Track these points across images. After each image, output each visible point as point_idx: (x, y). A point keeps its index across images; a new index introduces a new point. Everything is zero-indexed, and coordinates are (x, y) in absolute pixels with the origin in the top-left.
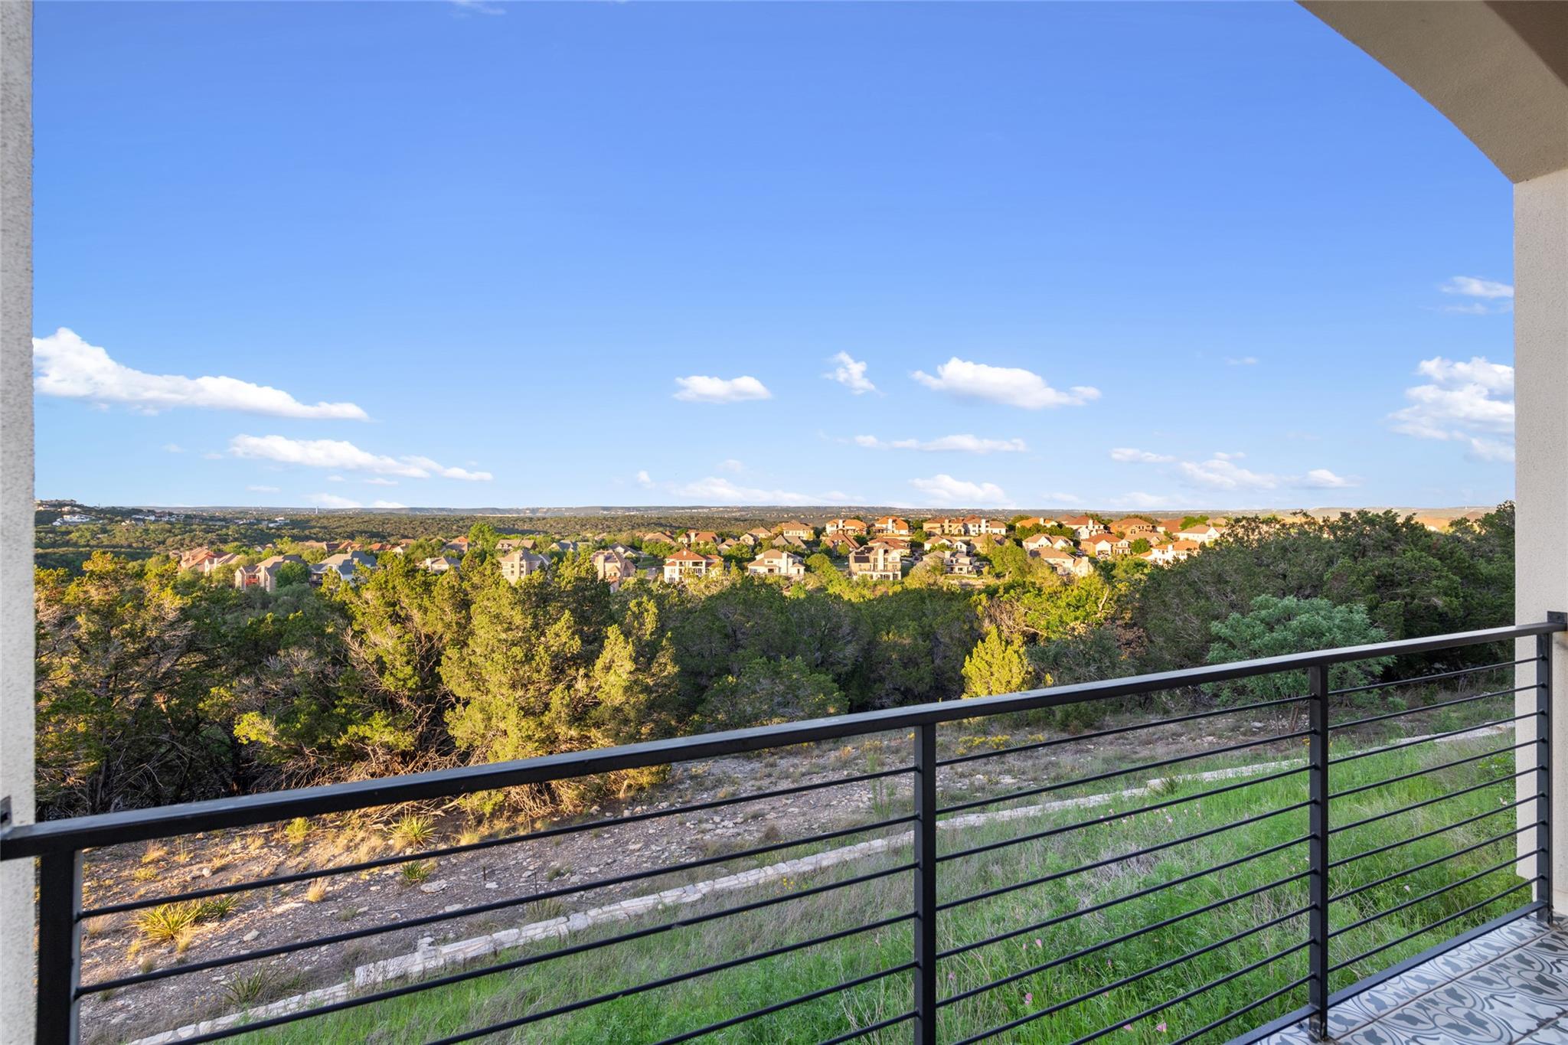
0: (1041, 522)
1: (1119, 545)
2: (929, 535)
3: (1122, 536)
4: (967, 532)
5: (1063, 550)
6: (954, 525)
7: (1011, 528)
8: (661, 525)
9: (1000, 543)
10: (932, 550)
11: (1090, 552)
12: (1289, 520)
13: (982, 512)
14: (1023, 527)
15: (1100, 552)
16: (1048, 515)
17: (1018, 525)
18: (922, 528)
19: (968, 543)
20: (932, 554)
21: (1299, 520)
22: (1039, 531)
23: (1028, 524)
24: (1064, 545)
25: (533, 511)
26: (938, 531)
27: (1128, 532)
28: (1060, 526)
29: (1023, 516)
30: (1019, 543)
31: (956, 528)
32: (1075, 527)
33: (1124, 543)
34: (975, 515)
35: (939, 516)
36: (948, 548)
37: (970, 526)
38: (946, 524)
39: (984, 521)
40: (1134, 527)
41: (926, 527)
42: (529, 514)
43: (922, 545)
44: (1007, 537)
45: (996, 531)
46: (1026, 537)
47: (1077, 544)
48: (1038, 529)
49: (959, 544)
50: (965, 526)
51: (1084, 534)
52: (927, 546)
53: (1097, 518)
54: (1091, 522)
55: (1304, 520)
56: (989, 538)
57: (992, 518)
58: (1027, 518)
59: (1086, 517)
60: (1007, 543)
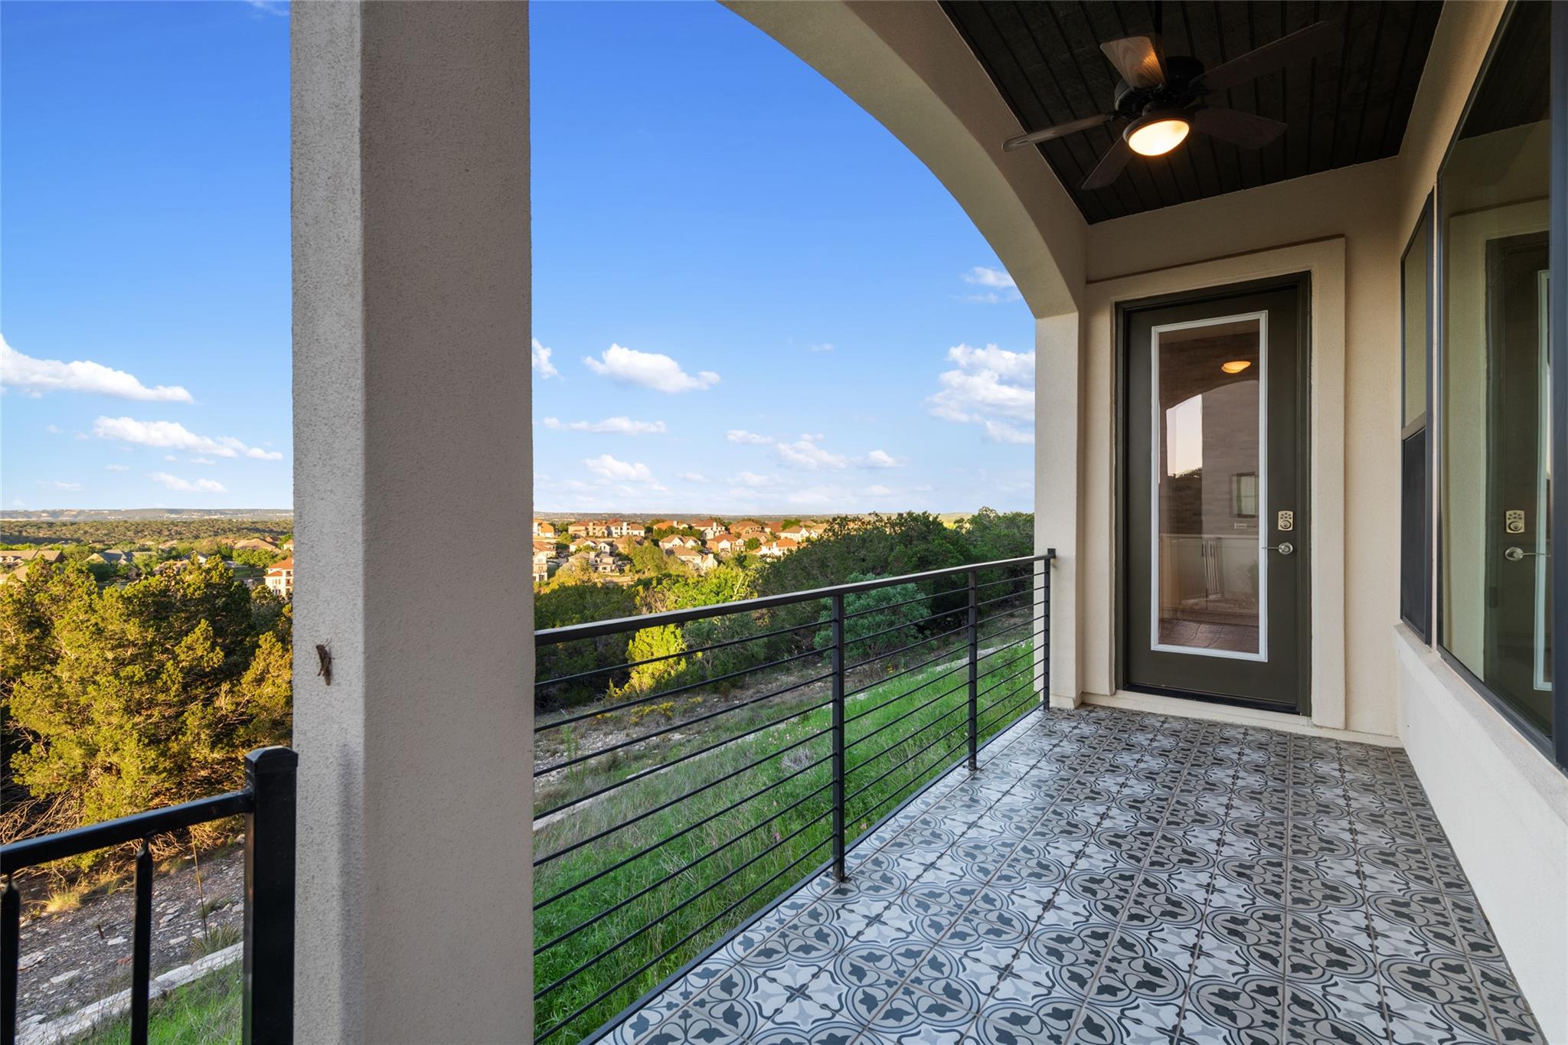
0: (675, 524)
1: (737, 543)
2: (574, 537)
3: (739, 536)
4: (610, 534)
5: (693, 548)
6: (598, 528)
7: (649, 530)
8: (257, 530)
9: (640, 543)
10: (578, 550)
11: (714, 550)
12: (867, 519)
13: (622, 516)
14: (660, 529)
15: (723, 550)
16: (681, 519)
17: (655, 527)
18: (567, 531)
19: (611, 544)
20: (578, 555)
21: (873, 519)
22: (673, 533)
23: (664, 526)
24: (694, 544)
25: (54, 513)
26: (583, 534)
27: (743, 533)
28: (690, 528)
29: (659, 519)
30: (656, 543)
31: (600, 530)
32: (702, 529)
33: (740, 542)
34: (617, 519)
35: (583, 519)
36: (593, 549)
37: (613, 529)
38: (590, 528)
39: (625, 524)
40: (748, 528)
41: (571, 529)
42: (45, 518)
43: (567, 547)
44: (646, 538)
45: (636, 532)
46: (662, 537)
47: (704, 543)
48: (672, 531)
49: (603, 545)
50: (608, 528)
51: (710, 534)
52: (573, 548)
53: (720, 521)
54: (715, 524)
55: (876, 518)
56: (630, 539)
57: (632, 521)
58: (663, 521)
59: (712, 520)
60: (646, 544)
